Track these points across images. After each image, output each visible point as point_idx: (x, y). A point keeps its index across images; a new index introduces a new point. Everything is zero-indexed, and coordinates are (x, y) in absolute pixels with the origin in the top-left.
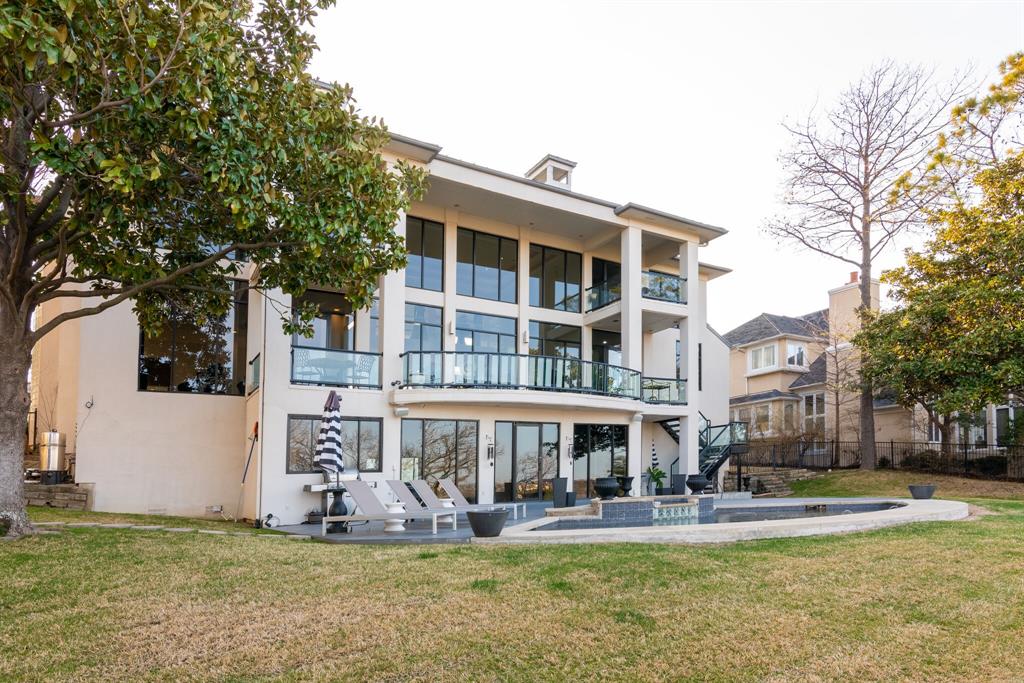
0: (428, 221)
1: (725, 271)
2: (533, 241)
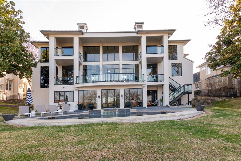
1: (189, 40)
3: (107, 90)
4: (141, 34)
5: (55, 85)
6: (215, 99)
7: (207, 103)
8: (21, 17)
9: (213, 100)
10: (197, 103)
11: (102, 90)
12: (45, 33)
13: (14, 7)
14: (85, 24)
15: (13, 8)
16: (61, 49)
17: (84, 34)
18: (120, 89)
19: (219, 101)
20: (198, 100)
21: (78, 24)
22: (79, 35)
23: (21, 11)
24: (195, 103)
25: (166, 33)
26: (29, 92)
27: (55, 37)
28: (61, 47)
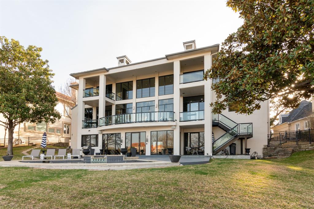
0: (129, 82)
2: (160, 76)
3: (132, 133)
4: (173, 59)
5: (82, 128)
6: (302, 146)
7: (284, 154)
8: (48, 66)
9: (298, 148)
10: (271, 153)
11: (126, 133)
12: (74, 76)
13: (40, 58)
14: (125, 56)
15: (39, 60)
16: (96, 89)
17: (110, 70)
18: (146, 132)
19: (307, 150)
20: (274, 147)
21: (118, 58)
22: (104, 72)
23: (47, 60)
24: (269, 153)
25: (208, 52)
26: (45, 137)
27: (84, 78)
28: (96, 87)
